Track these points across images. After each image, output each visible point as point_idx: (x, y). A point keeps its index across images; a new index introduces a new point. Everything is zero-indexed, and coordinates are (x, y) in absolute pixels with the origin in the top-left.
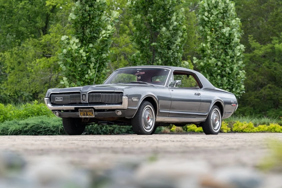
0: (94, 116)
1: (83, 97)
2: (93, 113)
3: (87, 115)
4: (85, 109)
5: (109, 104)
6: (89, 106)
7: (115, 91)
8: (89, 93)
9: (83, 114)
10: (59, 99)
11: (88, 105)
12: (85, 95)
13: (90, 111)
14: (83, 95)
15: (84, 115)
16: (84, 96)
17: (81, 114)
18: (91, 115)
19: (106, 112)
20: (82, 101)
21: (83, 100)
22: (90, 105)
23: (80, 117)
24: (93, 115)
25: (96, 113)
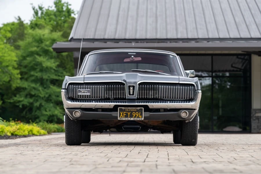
0: (143, 119)
1: (129, 89)
2: (142, 114)
3: (131, 116)
4: (129, 108)
5: (172, 101)
6: (136, 104)
7: (180, 82)
8: (139, 84)
9: (124, 115)
10: (84, 92)
11: (135, 102)
12: (134, 87)
13: (138, 111)
14: (130, 86)
15: (126, 116)
16: (132, 88)
17: (122, 115)
18: (138, 117)
19: (163, 112)
20: (128, 96)
21: (130, 95)
22: (137, 102)
23: (119, 119)
24: (142, 117)
25: (148, 114)
